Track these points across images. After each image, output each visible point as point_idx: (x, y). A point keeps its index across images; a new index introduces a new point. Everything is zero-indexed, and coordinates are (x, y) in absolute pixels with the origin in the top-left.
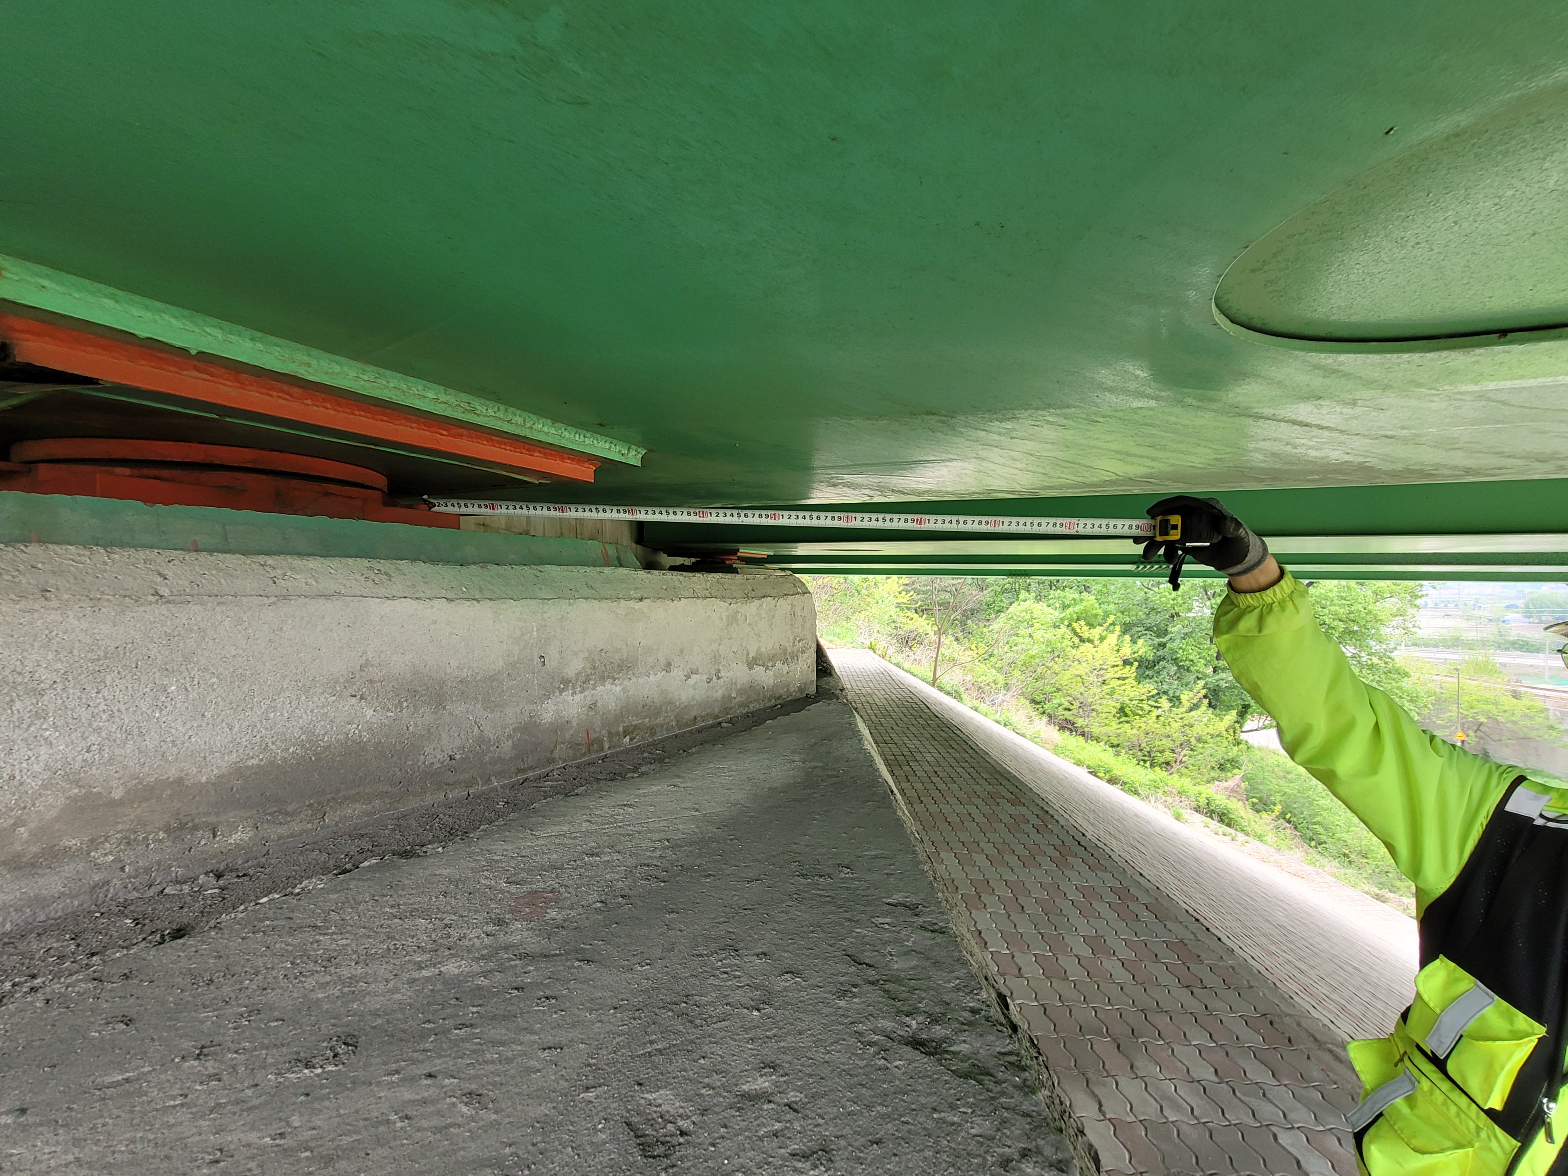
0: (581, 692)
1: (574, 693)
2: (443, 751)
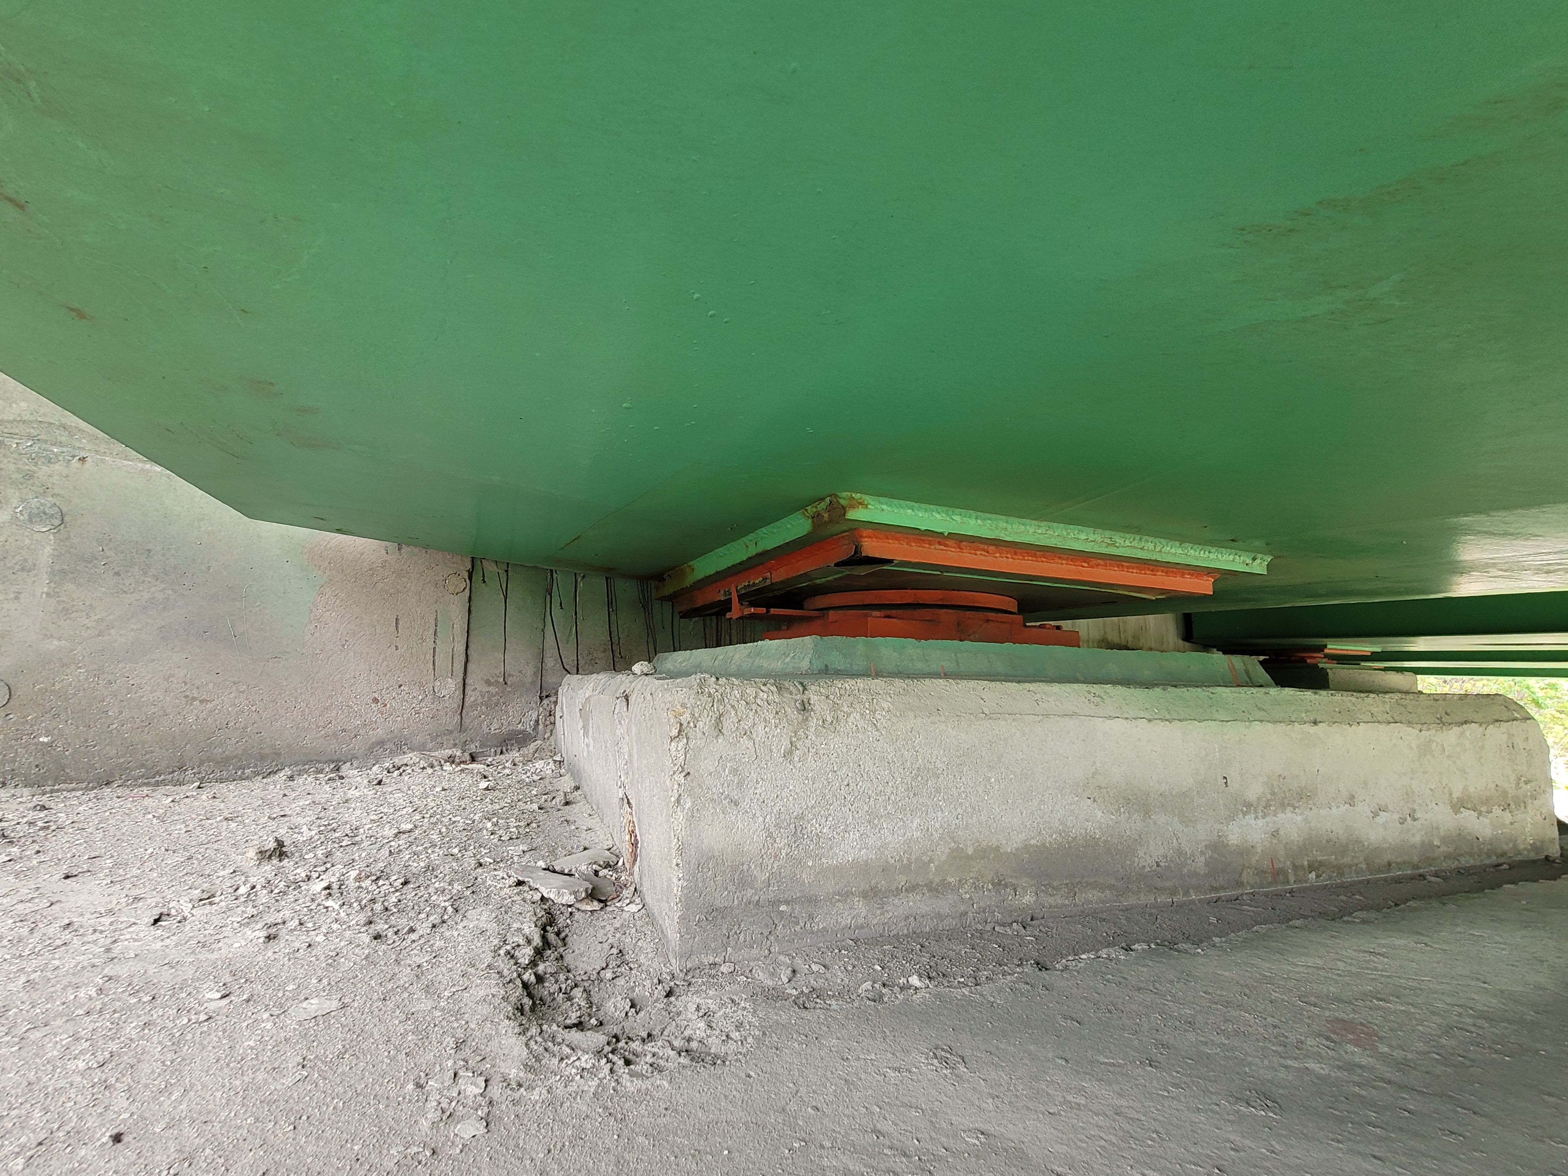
0: (1263, 818)
1: (1256, 818)
2: (1151, 857)
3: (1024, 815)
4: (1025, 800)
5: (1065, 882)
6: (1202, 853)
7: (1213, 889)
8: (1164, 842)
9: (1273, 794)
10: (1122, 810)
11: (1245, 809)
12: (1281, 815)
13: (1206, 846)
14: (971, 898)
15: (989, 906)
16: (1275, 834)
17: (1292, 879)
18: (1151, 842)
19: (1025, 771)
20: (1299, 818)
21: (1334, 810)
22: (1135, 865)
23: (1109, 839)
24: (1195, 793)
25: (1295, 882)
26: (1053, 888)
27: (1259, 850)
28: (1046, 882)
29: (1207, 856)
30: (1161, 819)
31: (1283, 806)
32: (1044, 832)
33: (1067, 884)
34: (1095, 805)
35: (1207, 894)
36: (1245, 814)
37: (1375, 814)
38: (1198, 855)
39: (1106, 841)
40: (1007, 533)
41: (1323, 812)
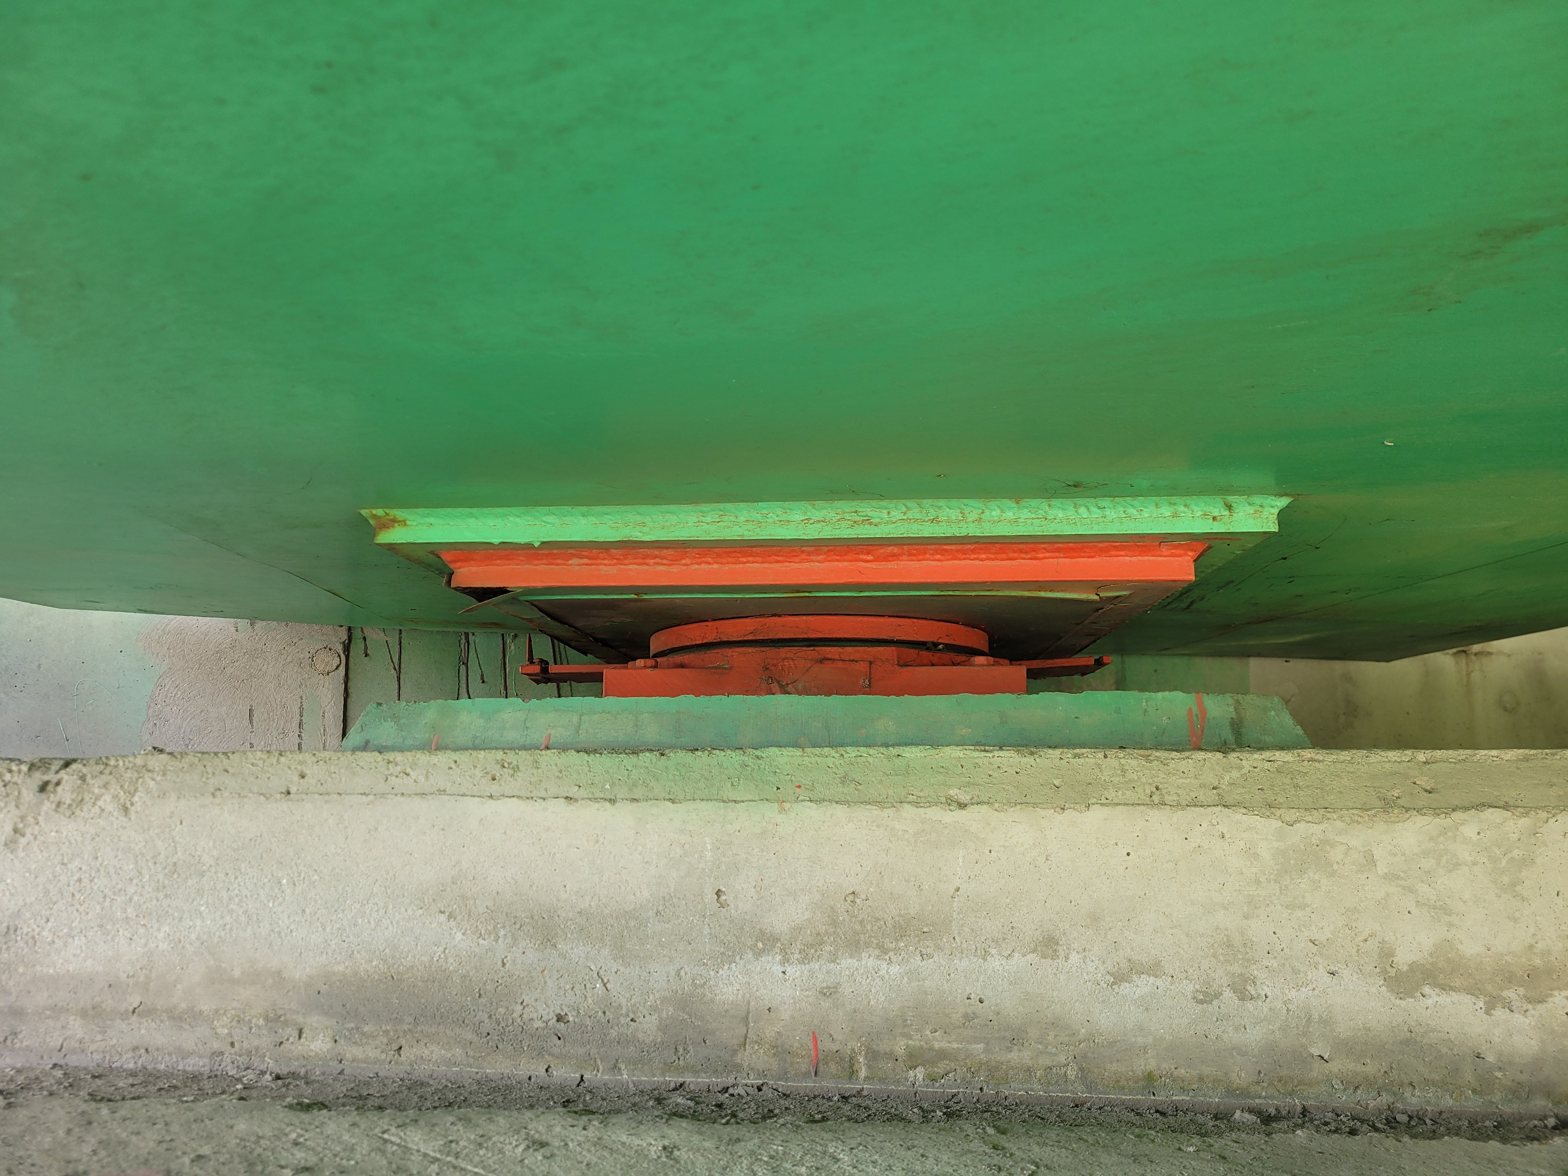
0: (801, 962)
1: (785, 961)
2: (548, 1006)
3: (328, 930)
4: (333, 910)
5: (384, 1028)
6: (654, 1009)
7: (668, 1067)
8: (577, 986)
9: (834, 923)
10: (502, 933)
11: (760, 945)
12: (847, 963)
13: (664, 1000)
14: (230, 1035)
15: (257, 1049)
16: (829, 992)
17: (863, 1073)
18: (550, 984)
19: (337, 870)
20: (895, 969)
21: (995, 963)
22: (515, 1015)
23: (471, 974)
24: (651, 913)
25: (867, 1078)
26: (363, 1034)
27: (786, 1016)
28: (353, 1025)
29: (664, 1015)
30: (578, 952)
31: (855, 946)
32: (358, 956)
33: (386, 1032)
34: (452, 923)
35: (654, 1075)
36: (758, 954)
37: (1119, 978)
38: (645, 1012)
39: (464, 977)
40: (645, 529)
41: (963, 964)
